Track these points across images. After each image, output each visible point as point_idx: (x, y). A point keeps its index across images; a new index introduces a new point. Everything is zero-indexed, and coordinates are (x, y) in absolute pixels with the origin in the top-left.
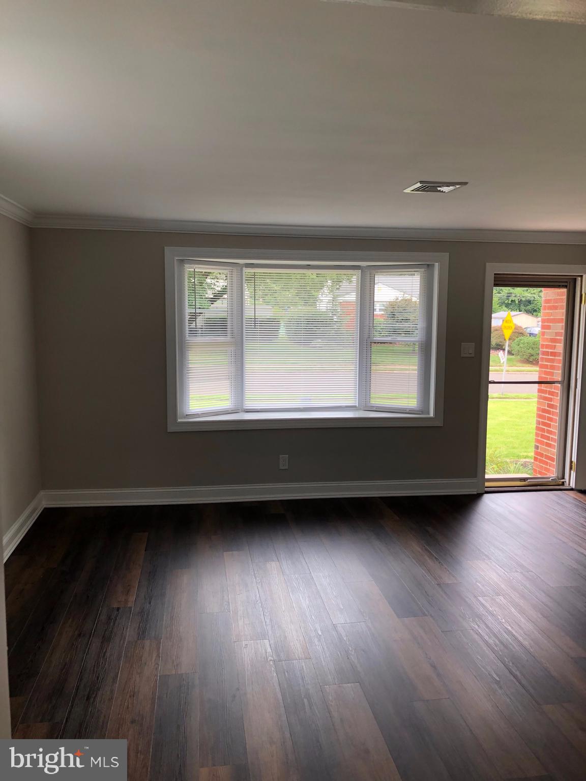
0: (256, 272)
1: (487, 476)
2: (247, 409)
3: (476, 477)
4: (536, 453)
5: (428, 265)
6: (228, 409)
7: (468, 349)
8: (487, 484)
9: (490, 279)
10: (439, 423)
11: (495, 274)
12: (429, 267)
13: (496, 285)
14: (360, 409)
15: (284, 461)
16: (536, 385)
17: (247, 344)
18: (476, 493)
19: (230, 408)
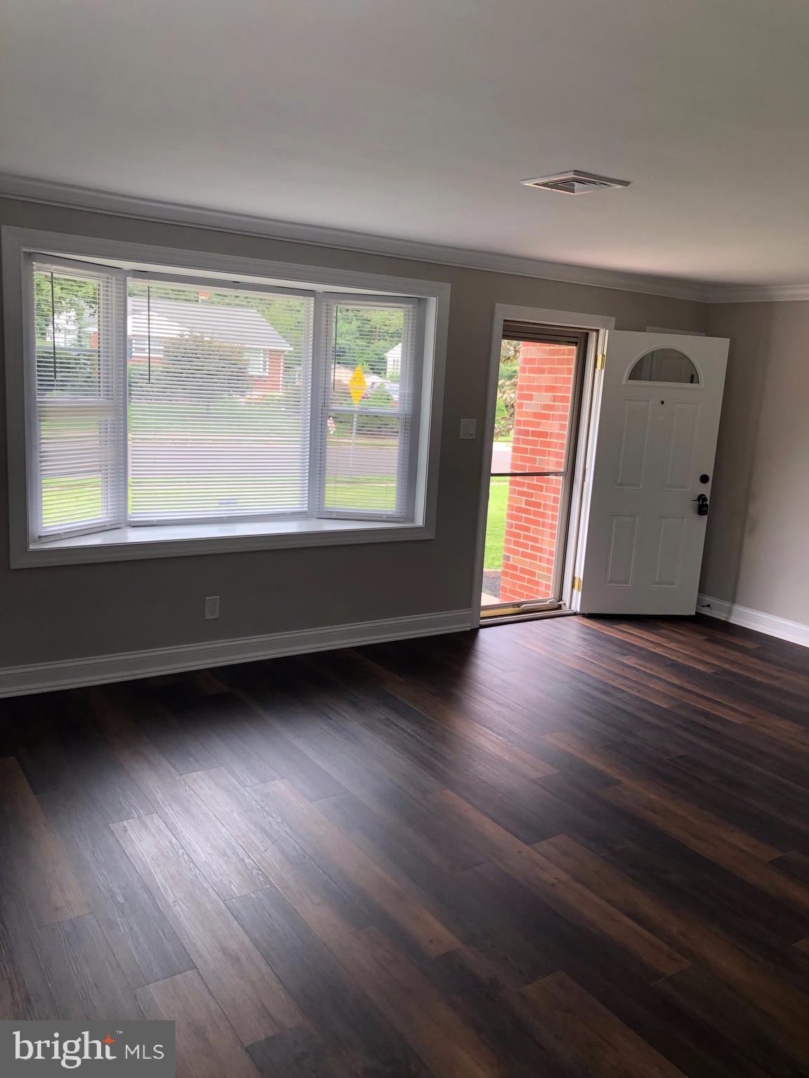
0: (150, 285)
1: (483, 604)
2: (134, 522)
3: (470, 607)
4: (507, 566)
5: (419, 299)
6: (105, 522)
7: (467, 427)
8: (483, 614)
9: (498, 328)
10: (430, 535)
11: (504, 320)
12: (421, 303)
13: (505, 337)
14: (312, 517)
15: (212, 607)
16: (508, 478)
17: (133, 410)
18: (469, 629)
19: (109, 521)
